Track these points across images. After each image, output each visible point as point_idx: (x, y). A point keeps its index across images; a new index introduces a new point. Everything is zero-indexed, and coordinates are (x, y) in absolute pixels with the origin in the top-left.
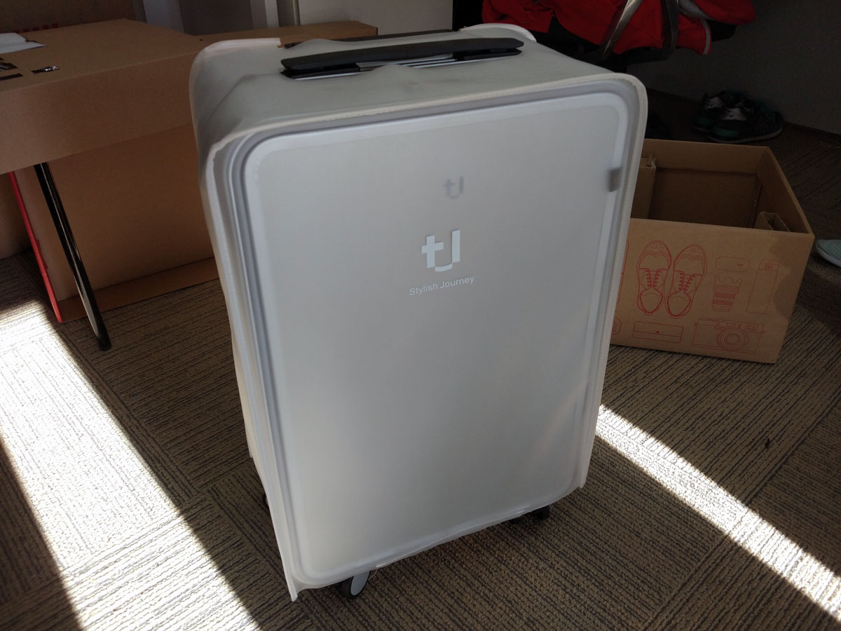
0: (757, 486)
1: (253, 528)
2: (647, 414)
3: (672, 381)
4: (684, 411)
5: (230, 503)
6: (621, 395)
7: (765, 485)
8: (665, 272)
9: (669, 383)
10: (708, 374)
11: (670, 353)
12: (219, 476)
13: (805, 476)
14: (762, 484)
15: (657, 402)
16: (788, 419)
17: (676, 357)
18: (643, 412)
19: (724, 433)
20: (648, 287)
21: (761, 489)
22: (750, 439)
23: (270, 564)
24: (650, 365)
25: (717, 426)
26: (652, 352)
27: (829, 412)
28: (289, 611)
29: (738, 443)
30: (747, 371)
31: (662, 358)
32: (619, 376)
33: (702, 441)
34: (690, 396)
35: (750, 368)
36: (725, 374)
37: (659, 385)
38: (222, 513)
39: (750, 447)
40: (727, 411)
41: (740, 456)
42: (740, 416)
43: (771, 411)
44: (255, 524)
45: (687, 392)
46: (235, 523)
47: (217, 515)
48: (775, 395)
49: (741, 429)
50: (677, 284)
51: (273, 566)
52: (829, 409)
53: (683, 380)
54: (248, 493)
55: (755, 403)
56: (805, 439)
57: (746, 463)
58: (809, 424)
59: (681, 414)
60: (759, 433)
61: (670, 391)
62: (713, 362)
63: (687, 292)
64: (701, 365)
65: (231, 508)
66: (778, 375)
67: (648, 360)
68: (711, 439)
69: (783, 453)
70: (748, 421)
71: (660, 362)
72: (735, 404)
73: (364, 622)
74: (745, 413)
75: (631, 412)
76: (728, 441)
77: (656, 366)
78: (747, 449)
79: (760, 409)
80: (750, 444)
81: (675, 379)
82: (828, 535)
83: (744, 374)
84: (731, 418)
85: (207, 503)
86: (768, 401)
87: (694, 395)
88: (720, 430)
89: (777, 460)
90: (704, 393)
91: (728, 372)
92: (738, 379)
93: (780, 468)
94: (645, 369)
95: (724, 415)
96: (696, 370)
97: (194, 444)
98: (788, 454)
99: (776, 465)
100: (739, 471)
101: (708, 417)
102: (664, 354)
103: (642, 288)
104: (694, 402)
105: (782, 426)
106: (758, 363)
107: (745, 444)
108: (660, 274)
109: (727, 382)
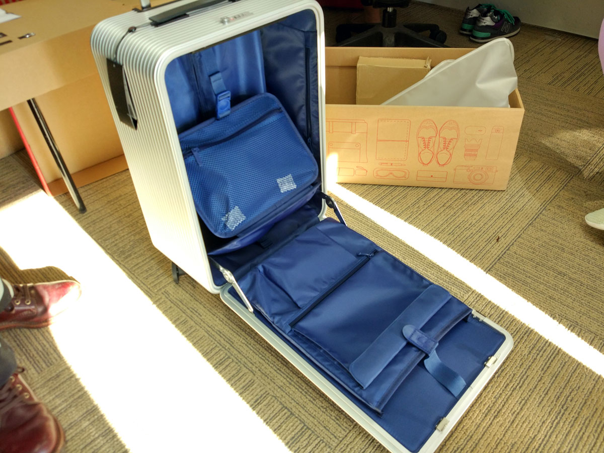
0: (491, 264)
1: (192, 312)
3: (441, 206)
4: (448, 223)
5: (177, 299)
7: (495, 264)
8: (434, 139)
9: (439, 207)
10: (464, 199)
11: (440, 188)
12: (168, 284)
13: (519, 257)
14: (494, 263)
15: (432, 219)
16: (511, 224)
17: (444, 191)
19: (472, 235)
20: (424, 149)
21: (493, 266)
22: (488, 237)
23: (205, 331)
24: (427, 197)
25: (468, 231)
26: (429, 189)
27: (537, 217)
28: (219, 355)
29: (480, 240)
30: (488, 196)
31: (435, 192)
32: (408, 205)
33: (458, 241)
34: (452, 214)
35: (490, 194)
36: (475, 199)
37: (433, 209)
38: (172, 305)
39: (487, 242)
40: (474, 221)
41: (481, 248)
42: (482, 224)
43: (501, 219)
44: (193, 309)
45: (450, 212)
46: (181, 310)
47: (169, 306)
48: (504, 210)
49: (483, 231)
50: (442, 146)
51: (206, 332)
52: (537, 216)
53: (447, 205)
54: (187, 292)
55: (492, 215)
56: (521, 235)
57: (484, 252)
58: (524, 226)
59: (446, 225)
60: (494, 233)
61: (440, 212)
62: (467, 192)
63: (448, 150)
64: (459, 195)
65: (178, 302)
66: (507, 197)
67: (426, 194)
68: (464, 239)
69: (507, 244)
70: (487, 227)
71: (434, 194)
72: (480, 217)
73: (262, 357)
74: (485, 222)
76: (474, 240)
77: (431, 197)
78: (486, 243)
79: (495, 219)
80: (488, 240)
81: (443, 204)
82: (531, 290)
83: (486, 198)
84: (477, 226)
85: (163, 300)
86: (500, 214)
87: (454, 213)
88: (470, 233)
89: (503, 249)
90: (461, 211)
91: (476, 197)
92: (482, 202)
93: (505, 253)
94: (425, 200)
95: (472, 224)
96: (456, 198)
97: (149, 267)
98: (510, 244)
99: (502, 252)
100: (480, 257)
101: (462, 226)
102: (437, 189)
103: (420, 150)
104: (454, 218)
105: (507, 228)
106: (495, 191)
107: (484, 241)
108: (431, 140)
109: (475, 204)
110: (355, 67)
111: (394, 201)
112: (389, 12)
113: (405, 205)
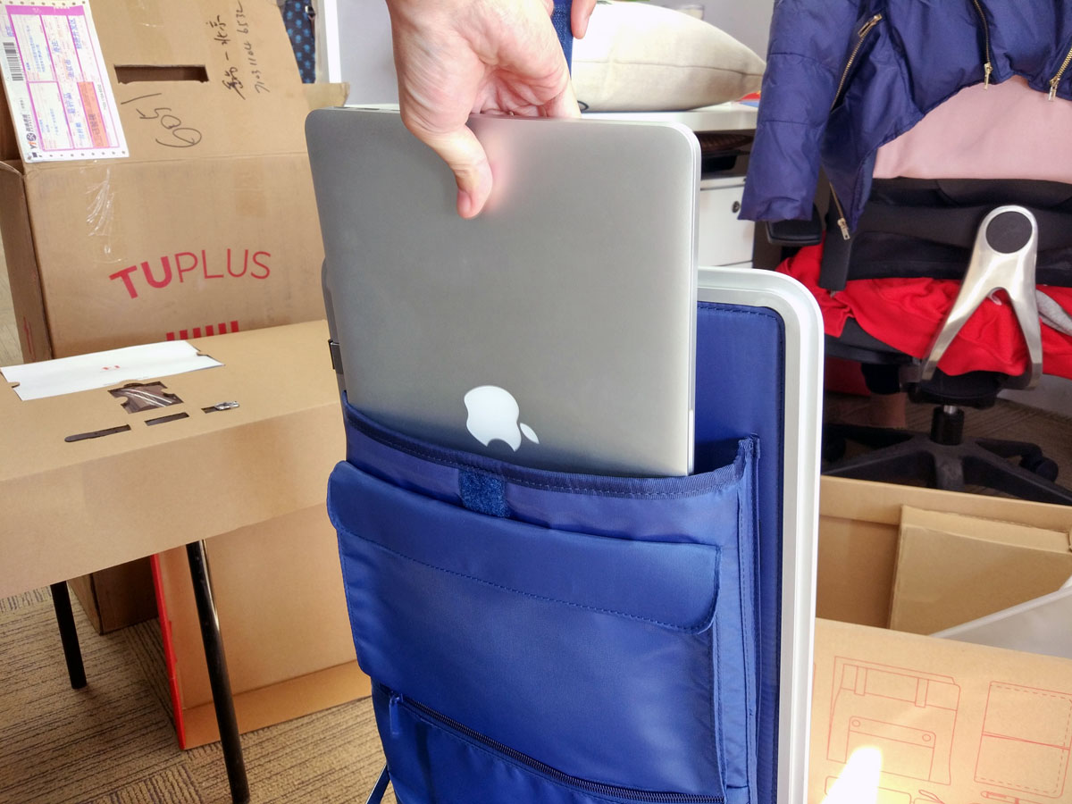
110: (895, 528)
112: (947, 415)
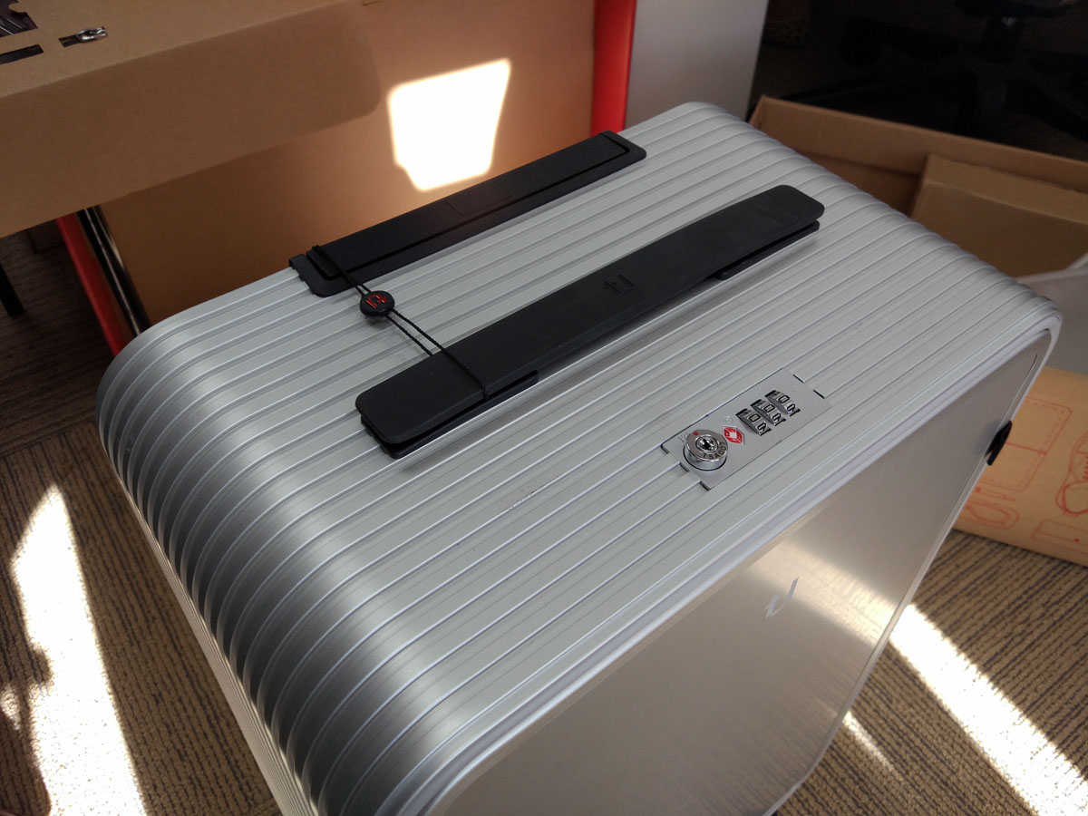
2: (1042, 696)
6: (1002, 650)
15: (1061, 671)
18: (1036, 690)
20: (1081, 480)
24: (1051, 592)
26: (1055, 564)
32: (1001, 608)
37: (1065, 636)
67: (1049, 578)
71: (1067, 587)
75: (1018, 689)
94: (1045, 598)
102: (1077, 569)
103: (1071, 480)
111: (963, 584)
113: (992, 605)
